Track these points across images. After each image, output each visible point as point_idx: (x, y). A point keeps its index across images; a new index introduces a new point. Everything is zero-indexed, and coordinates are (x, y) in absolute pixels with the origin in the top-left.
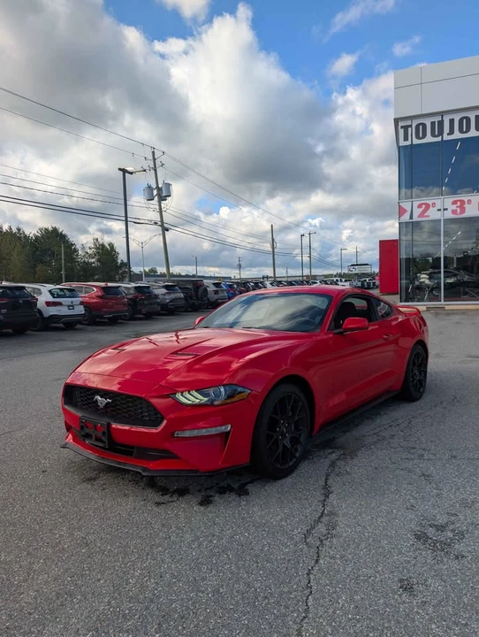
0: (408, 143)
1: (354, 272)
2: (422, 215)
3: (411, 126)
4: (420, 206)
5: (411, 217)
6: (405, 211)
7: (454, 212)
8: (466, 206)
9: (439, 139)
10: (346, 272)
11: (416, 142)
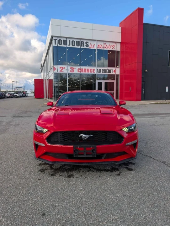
0: (56, 45)
1: (17, 90)
2: (61, 71)
3: (57, 40)
4: (60, 68)
5: (58, 71)
6: (56, 69)
7: (71, 71)
8: (74, 70)
9: (66, 46)
10: (14, 90)
11: (59, 45)
